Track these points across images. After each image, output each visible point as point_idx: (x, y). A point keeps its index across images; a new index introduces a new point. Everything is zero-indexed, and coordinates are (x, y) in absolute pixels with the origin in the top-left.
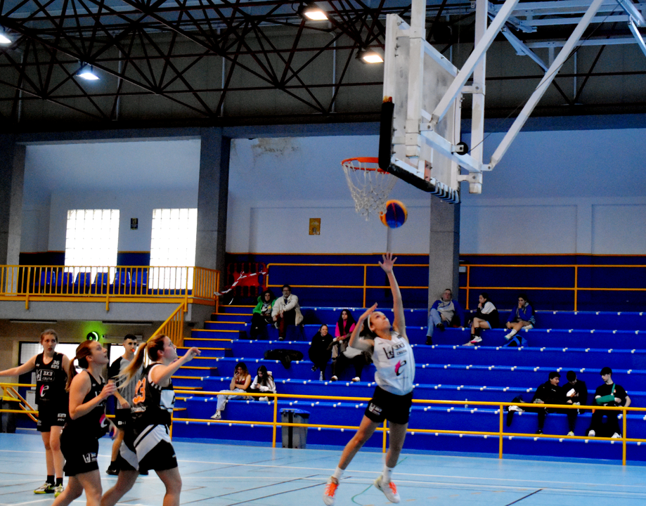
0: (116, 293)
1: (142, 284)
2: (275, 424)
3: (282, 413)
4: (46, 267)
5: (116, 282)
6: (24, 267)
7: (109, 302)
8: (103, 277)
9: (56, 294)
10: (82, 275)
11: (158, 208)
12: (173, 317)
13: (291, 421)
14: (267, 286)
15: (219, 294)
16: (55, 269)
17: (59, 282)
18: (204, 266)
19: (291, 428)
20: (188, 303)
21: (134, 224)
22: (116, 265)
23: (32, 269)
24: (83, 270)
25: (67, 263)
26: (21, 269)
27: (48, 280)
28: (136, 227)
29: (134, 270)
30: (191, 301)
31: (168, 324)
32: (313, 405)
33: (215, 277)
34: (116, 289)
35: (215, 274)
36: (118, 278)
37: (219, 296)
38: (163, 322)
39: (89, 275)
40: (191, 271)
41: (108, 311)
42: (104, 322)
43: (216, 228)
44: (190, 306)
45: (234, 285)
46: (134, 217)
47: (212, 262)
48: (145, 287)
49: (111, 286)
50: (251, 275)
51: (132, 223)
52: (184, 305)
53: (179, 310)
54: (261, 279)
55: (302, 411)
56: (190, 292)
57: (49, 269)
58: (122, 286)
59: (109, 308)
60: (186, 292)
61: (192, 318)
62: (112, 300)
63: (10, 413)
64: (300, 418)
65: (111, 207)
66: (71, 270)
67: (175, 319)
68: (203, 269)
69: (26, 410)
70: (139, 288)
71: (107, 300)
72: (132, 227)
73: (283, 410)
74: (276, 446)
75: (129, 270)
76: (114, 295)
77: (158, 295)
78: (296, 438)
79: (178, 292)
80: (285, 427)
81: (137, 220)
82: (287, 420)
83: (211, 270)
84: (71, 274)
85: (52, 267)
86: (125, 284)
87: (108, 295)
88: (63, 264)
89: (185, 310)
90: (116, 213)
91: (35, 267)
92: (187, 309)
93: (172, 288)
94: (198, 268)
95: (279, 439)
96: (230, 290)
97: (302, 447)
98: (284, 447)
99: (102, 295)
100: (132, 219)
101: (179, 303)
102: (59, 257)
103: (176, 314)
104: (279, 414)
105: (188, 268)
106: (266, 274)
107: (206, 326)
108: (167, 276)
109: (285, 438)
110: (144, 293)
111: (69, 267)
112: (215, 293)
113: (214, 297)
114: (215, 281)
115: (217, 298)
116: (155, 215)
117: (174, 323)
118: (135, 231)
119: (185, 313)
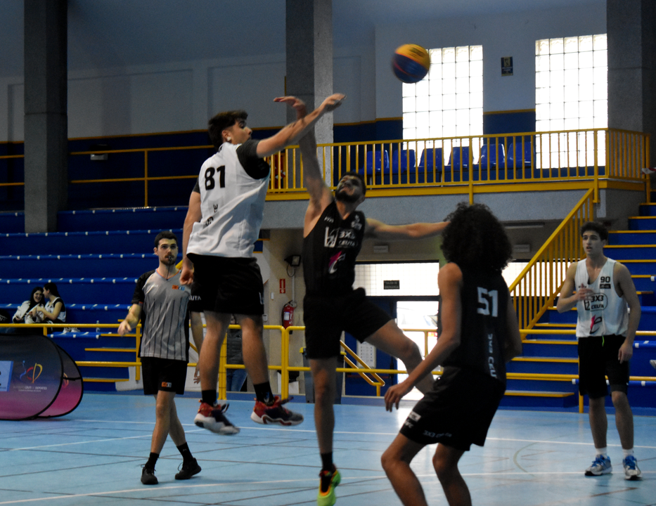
0: (484, 178)
1: (524, 162)
4: (374, 144)
5: (483, 161)
6: (340, 145)
7: (474, 194)
8: (462, 154)
9: (391, 185)
10: (428, 153)
11: (544, 38)
12: (576, 213)
15: (650, 172)
16: (387, 147)
17: (395, 166)
18: (622, 127)
20: (599, 189)
21: (507, 66)
22: (481, 133)
23: (353, 148)
24: (430, 145)
25: (406, 136)
26: (336, 149)
27: (378, 165)
28: (511, 72)
29: (510, 139)
30: (604, 185)
31: (568, 224)
33: (642, 144)
34: (483, 171)
35: (642, 138)
36: (486, 154)
37: (650, 175)
38: (560, 221)
39: (440, 152)
40: (602, 136)
43: (640, 64)
44: (603, 193)
46: (507, 55)
47: (636, 120)
48: (528, 167)
49: (475, 167)
51: (503, 65)
52: (593, 193)
53: (585, 201)
56: (601, 170)
57: (378, 147)
58: (493, 168)
60: (596, 171)
61: (608, 213)
62: (478, 190)
65: (468, 41)
66: (412, 146)
67: (579, 217)
68: (621, 131)
69: (357, 369)
70: (519, 168)
71: (469, 190)
72: (504, 72)
75: (501, 141)
76: (480, 182)
77: (550, 179)
79: (581, 171)
81: (511, 59)
83: (634, 133)
84: (412, 152)
85: (382, 143)
86: (496, 164)
87: (471, 182)
88: (401, 137)
89: (595, 201)
90: (478, 51)
91: (357, 144)
92: (599, 198)
93: (573, 165)
94: (613, 131)
99: (461, 182)
100: (502, 59)
101: (587, 189)
102: (393, 128)
103: (581, 207)
105: (596, 131)
107: (632, 225)
108: (563, 147)
110: (528, 176)
111: (408, 141)
112: (643, 170)
113: (643, 177)
114: (642, 151)
115: (648, 178)
116: (540, 50)
117: (579, 221)
118: (508, 78)
119: (596, 206)
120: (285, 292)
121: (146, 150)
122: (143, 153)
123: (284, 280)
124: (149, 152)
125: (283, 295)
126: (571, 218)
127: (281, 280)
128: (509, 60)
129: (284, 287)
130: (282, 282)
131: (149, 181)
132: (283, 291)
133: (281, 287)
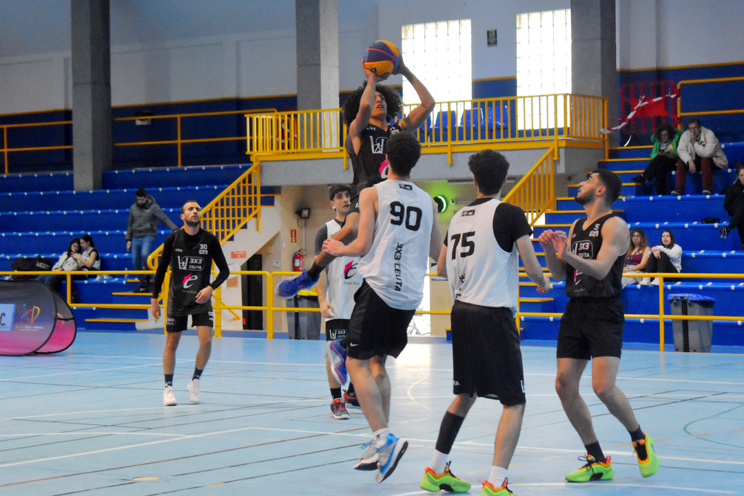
2: (661, 317)
3: (671, 301)
7: (452, 153)
8: (449, 117)
11: (525, 12)
12: (537, 169)
13: (685, 313)
14: (679, 114)
15: (608, 132)
18: (585, 93)
19: (685, 322)
20: (559, 148)
21: (492, 38)
22: (470, 98)
28: (496, 43)
30: (563, 144)
31: (529, 179)
32: (733, 287)
33: (601, 106)
34: (467, 133)
35: (601, 102)
37: (608, 135)
38: (522, 177)
41: (452, 165)
42: (450, 181)
43: (600, 36)
44: (562, 152)
45: (631, 116)
46: (492, 28)
47: (595, 85)
48: (498, 128)
49: (460, 129)
50: (655, 100)
51: (488, 37)
52: (553, 152)
53: (546, 158)
54: (669, 104)
55: (701, 297)
56: (561, 131)
58: (476, 130)
59: (452, 160)
60: (556, 132)
61: (567, 169)
62: (456, 149)
63: (309, 312)
64: (697, 306)
65: (459, 16)
67: (540, 172)
68: (584, 96)
70: (491, 130)
71: (448, 150)
72: (489, 43)
73: (672, 296)
74: (666, 349)
76: (457, 142)
78: (694, 336)
79: (544, 132)
80: (678, 321)
81: (496, 31)
82: (679, 309)
83: (593, 97)
87: (450, 142)
89: (555, 158)
90: (467, 24)
92: (559, 156)
93: (536, 127)
94: (577, 96)
95: (669, 339)
96: (623, 124)
97: (703, 349)
98: (677, 350)
99: (441, 143)
100: (488, 32)
101: (548, 148)
103: (542, 163)
104: (668, 303)
105: (556, 96)
106: (676, 98)
109: (678, 337)
112: (602, 130)
113: (601, 136)
114: (601, 113)
115: (606, 137)
116: (520, 23)
117: (539, 177)
118: (493, 48)
119: (556, 162)
120: (296, 242)
121: (178, 116)
122: (176, 118)
123: (295, 231)
124: (181, 118)
125: (294, 244)
126: (532, 173)
127: (292, 231)
128: (494, 34)
129: (295, 236)
130: (293, 233)
131: (182, 144)
132: (294, 240)
133: (292, 237)
